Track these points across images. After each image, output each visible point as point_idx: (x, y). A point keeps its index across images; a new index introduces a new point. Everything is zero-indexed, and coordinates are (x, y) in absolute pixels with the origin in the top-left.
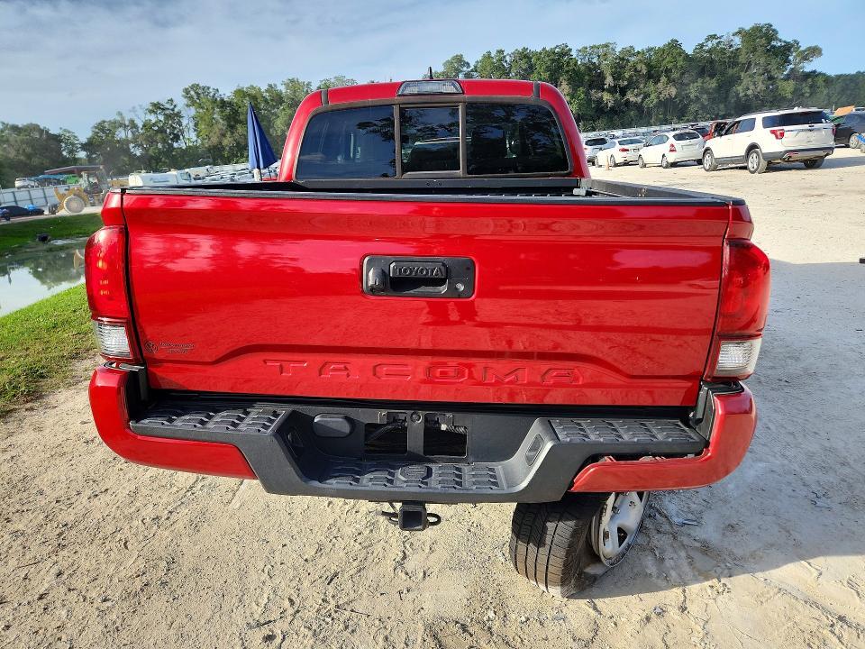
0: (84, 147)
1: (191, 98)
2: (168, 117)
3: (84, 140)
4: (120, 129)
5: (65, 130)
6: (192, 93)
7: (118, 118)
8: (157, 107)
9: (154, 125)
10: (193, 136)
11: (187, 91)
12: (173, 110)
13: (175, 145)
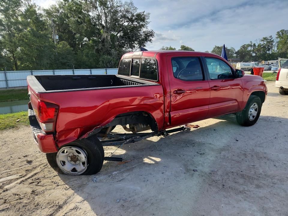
0: (236, 53)
1: (280, 35)
2: (268, 42)
3: (236, 51)
4: (250, 47)
5: (232, 48)
6: (280, 33)
7: (250, 43)
8: (265, 39)
9: (262, 45)
10: (276, 49)
11: (278, 32)
12: (271, 40)
13: (268, 52)
